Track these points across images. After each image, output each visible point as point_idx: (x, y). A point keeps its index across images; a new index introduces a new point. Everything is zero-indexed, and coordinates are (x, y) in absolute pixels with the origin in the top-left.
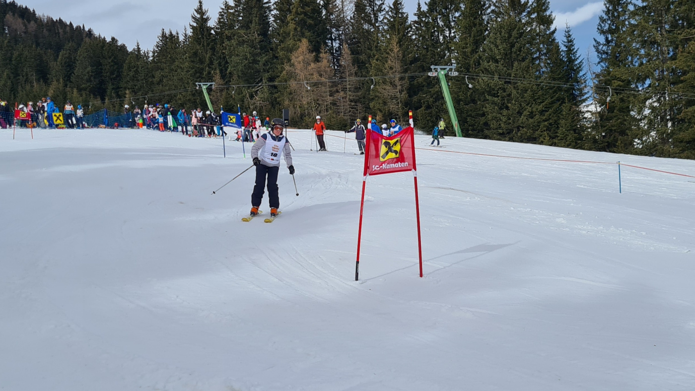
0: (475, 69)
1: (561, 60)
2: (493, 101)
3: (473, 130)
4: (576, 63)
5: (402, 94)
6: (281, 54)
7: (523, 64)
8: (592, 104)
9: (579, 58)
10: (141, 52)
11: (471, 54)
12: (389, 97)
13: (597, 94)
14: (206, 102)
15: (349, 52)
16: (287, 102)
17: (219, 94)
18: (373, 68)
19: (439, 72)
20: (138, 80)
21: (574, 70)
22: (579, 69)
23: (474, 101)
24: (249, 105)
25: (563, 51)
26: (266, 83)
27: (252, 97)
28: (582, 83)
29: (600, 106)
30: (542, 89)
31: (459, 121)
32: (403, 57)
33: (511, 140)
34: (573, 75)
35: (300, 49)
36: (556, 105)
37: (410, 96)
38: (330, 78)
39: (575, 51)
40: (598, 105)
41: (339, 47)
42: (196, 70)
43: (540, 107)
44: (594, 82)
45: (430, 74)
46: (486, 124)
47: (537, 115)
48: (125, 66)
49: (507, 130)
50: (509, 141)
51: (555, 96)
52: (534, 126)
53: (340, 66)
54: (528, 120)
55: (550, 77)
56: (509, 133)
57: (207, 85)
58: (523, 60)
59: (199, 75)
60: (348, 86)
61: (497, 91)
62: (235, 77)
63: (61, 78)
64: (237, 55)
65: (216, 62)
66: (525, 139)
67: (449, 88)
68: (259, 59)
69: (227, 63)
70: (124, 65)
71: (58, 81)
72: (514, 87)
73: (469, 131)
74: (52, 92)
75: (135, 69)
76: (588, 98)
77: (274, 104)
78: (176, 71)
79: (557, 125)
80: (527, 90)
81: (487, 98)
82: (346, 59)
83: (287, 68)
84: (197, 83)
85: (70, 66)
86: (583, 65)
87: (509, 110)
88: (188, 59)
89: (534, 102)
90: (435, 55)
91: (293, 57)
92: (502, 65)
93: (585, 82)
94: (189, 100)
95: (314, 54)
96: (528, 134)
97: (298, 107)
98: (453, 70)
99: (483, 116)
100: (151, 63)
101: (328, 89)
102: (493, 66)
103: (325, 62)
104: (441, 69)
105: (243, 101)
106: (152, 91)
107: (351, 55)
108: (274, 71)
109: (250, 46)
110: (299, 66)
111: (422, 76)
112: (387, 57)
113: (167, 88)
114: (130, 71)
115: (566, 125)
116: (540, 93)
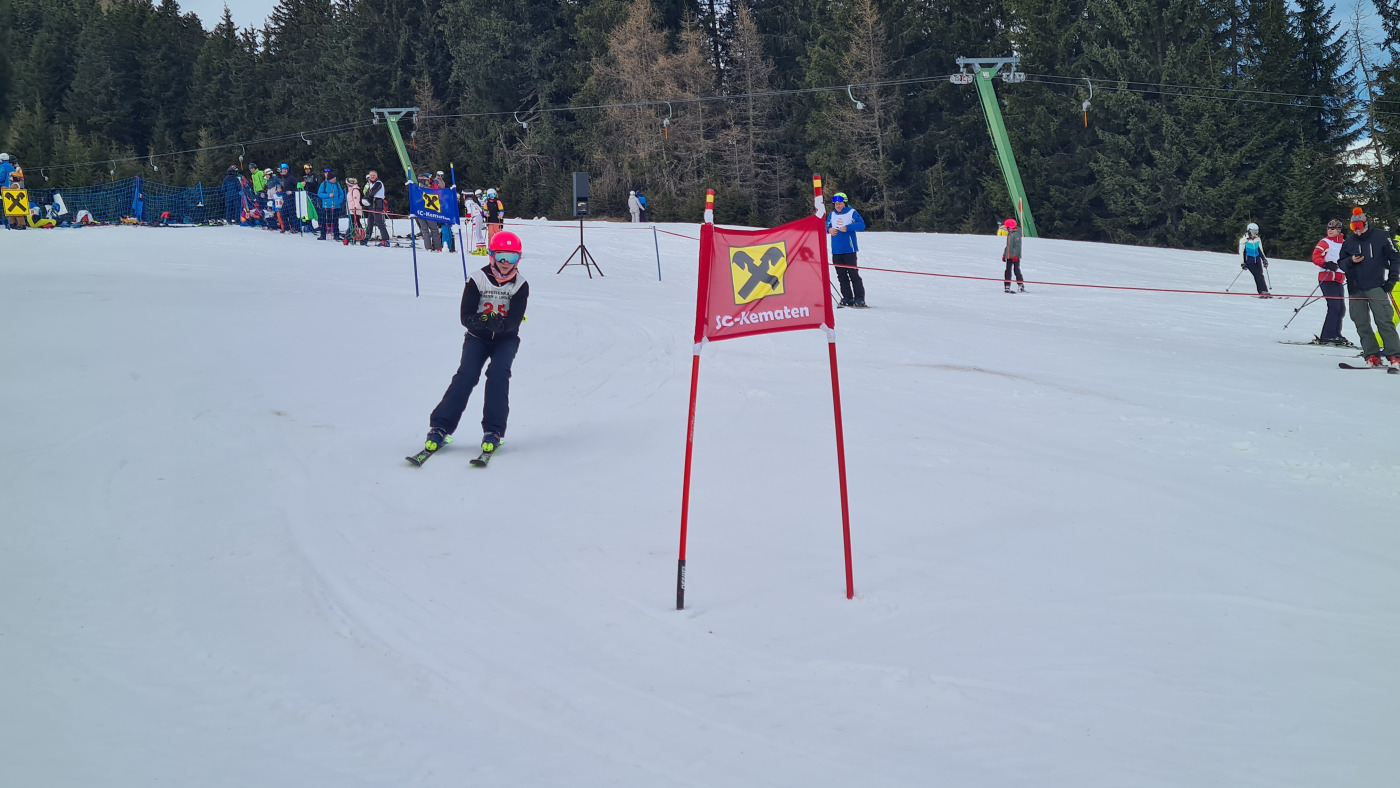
0: (1070, 64)
1: (1288, 37)
2: (1116, 144)
3: (1065, 217)
4: (1328, 43)
5: (886, 128)
6: (583, 32)
7: (1192, 50)
8: (1368, 147)
9: (1335, 32)
10: (237, 33)
11: (1059, 27)
12: (855, 138)
13: (1381, 121)
14: (398, 157)
15: (754, 28)
16: (598, 156)
17: (430, 136)
18: (812, 65)
19: (980, 75)
20: (228, 104)
21: (1322, 62)
22: (1336, 58)
23: (1066, 146)
24: (504, 164)
25: (1292, 14)
26: (545, 106)
27: (511, 141)
28: (1343, 95)
29: (1390, 153)
30: (1239, 111)
31: (1029, 197)
32: (889, 38)
33: (1162, 242)
34: (1319, 74)
35: (631, 21)
36: (1277, 152)
37: (906, 135)
38: (706, 92)
39: (1324, 13)
40: (1383, 151)
41: (730, 15)
42: (372, 76)
43: (1235, 159)
44: (1373, 94)
45: (954, 79)
46: (1098, 204)
47: (1227, 179)
48: (198, 69)
49: (1150, 216)
50: (1156, 244)
51: (1272, 128)
52: (1218, 204)
53: (731, 62)
54: (1203, 190)
55: (1259, 82)
56: (1154, 224)
57: (398, 113)
58: (1192, 37)
59: (381, 91)
60: (751, 113)
61: (1126, 118)
62: (470, 94)
63: (38, 99)
64: (474, 37)
65: (420, 57)
66: (1196, 238)
67: (1003, 114)
68: (527, 46)
69: (449, 57)
70: (196, 66)
71: (30, 108)
72: (1169, 108)
73: (1052, 219)
74: (16, 135)
75: (219, 76)
76: (1359, 132)
77: (570, 158)
78: (323, 80)
79: (1278, 202)
80: (1203, 115)
81: (1100, 137)
82: (748, 43)
83: (598, 68)
84: (373, 110)
85: (60, 70)
86: (1345, 50)
87: (1156, 166)
88: (352, 48)
89: (1219, 145)
90: (968, 30)
91: (613, 41)
92: (1138, 51)
93: (1350, 92)
94: (356, 151)
95: (665, 32)
96: (1205, 227)
97: (626, 165)
98: (1014, 69)
99: (1091, 183)
100: (260, 61)
101: (701, 121)
102: (1113, 56)
103: (693, 51)
104: (982, 65)
105: (489, 153)
106: (265, 130)
107: (758, 32)
108: (565, 77)
109: (506, 16)
110: (627, 64)
111: (936, 84)
112: (848, 38)
113: (303, 122)
114: (210, 80)
115: (1301, 201)
116: (1234, 121)
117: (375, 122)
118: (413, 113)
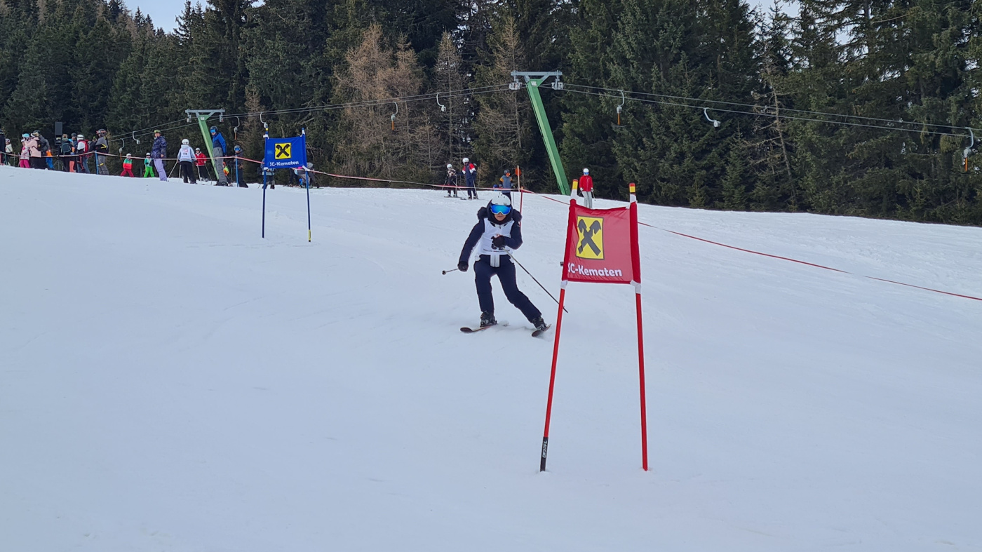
42: (214, 86)
88: (201, 64)
101: (407, 119)
117: (188, 120)
118: (219, 113)
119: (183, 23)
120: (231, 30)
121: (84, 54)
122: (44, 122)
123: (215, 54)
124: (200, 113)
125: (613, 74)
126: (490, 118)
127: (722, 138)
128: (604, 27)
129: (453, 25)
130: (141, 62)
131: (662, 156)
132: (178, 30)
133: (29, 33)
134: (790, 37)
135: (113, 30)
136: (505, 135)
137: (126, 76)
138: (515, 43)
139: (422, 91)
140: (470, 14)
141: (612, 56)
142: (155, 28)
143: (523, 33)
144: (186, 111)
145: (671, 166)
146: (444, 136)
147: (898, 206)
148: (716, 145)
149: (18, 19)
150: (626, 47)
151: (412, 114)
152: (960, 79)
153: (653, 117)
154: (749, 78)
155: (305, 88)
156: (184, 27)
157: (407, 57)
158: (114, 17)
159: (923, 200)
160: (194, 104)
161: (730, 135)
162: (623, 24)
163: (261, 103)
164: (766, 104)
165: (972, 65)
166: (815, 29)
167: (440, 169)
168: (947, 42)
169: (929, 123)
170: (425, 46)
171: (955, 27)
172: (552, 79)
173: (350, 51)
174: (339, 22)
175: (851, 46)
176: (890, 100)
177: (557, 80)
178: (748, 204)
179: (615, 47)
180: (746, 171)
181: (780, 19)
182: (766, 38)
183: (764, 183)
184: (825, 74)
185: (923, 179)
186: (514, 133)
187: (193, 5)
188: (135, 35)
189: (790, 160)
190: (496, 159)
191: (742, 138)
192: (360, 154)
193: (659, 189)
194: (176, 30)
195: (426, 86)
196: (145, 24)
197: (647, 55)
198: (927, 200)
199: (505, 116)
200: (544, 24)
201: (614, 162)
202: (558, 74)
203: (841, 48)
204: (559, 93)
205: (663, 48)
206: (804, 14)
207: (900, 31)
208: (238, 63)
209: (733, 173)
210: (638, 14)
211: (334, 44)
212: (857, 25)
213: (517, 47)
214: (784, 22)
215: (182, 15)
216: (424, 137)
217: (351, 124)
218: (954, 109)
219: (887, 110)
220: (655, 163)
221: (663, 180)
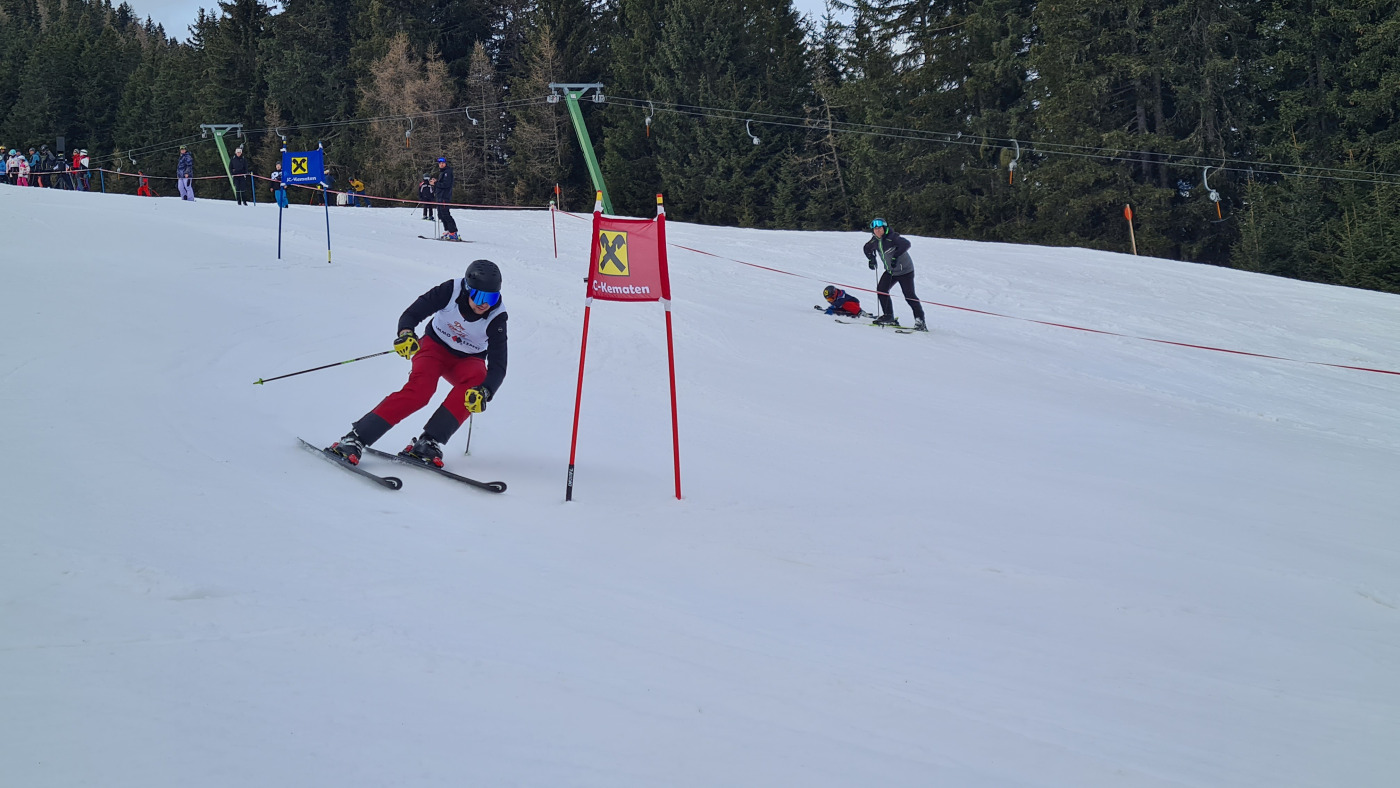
6: (357, 62)
42: (230, 100)
103: (433, 79)
117: (203, 136)
118: (237, 129)
119: (196, 31)
120: (247, 39)
121: (90, 66)
122: (47, 137)
123: (231, 64)
124: (216, 129)
125: (657, 86)
126: (526, 131)
127: (771, 153)
128: (647, 35)
129: (486, 35)
130: (152, 74)
131: (708, 171)
132: (191, 40)
133: (29, 43)
134: (844, 46)
135: (122, 40)
136: (543, 151)
137: (135, 89)
138: (552, 53)
139: (454, 105)
140: (505, 23)
141: (656, 67)
142: (168, 38)
143: (560, 43)
144: (202, 126)
145: (718, 181)
146: (479, 152)
147: (957, 224)
148: (765, 161)
149: (19, 27)
150: (671, 57)
151: (444, 129)
152: (1021, 90)
153: (699, 131)
154: (801, 90)
155: (329, 102)
156: (198, 35)
157: (437, 68)
158: (123, 26)
159: (983, 217)
160: (211, 118)
161: (780, 150)
162: (668, 32)
163: (282, 117)
164: (819, 117)
165: (1033, 76)
166: (870, 38)
167: (475, 187)
168: (1007, 51)
169: (988, 136)
170: (456, 57)
171: (1015, 35)
172: (592, 91)
173: (375, 62)
174: (362, 31)
175: (908, 56)
176: (948, 113)
177: (598, 92)
178: (800, 221)
179: (658, 57)
180: (797, 189)
181: (833, 28)
182: (817, 47)
183: (817, 201)
184: (880, 85)
185: (983, 195)
186: (552, 149)
187: (207, 13)
188: (145, 45)
189: (844, 176)
190: (534, 176)
191: (793, 153)
192: (388, 172)
193: (706, 207)
194: (188, 40)
195: (458, 99)
196: (157, 33)
197: (693, 65)
198: (986, 218)
199: (543, 131)
200: (582, 34)
201: (658, 178)
202: (599, 85)
203: (897, 58)
204: (601, 106)
205: (709, 58)
206: (859, 22)
207: (959, 40)
208: (256, 74)
209: (783, 190)
210: (683, 22)
211: (359, 53)
212: (913, 34)
213: (555, 57)
214: (837, 31)
215: (195, 24)
216: (457, 154)
217: (378, 140)
218: (1014, 121)
219: (945, 122)
220: (702, 179)
221: (709, 198)
